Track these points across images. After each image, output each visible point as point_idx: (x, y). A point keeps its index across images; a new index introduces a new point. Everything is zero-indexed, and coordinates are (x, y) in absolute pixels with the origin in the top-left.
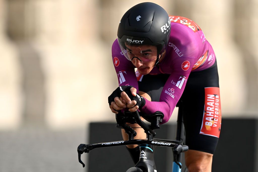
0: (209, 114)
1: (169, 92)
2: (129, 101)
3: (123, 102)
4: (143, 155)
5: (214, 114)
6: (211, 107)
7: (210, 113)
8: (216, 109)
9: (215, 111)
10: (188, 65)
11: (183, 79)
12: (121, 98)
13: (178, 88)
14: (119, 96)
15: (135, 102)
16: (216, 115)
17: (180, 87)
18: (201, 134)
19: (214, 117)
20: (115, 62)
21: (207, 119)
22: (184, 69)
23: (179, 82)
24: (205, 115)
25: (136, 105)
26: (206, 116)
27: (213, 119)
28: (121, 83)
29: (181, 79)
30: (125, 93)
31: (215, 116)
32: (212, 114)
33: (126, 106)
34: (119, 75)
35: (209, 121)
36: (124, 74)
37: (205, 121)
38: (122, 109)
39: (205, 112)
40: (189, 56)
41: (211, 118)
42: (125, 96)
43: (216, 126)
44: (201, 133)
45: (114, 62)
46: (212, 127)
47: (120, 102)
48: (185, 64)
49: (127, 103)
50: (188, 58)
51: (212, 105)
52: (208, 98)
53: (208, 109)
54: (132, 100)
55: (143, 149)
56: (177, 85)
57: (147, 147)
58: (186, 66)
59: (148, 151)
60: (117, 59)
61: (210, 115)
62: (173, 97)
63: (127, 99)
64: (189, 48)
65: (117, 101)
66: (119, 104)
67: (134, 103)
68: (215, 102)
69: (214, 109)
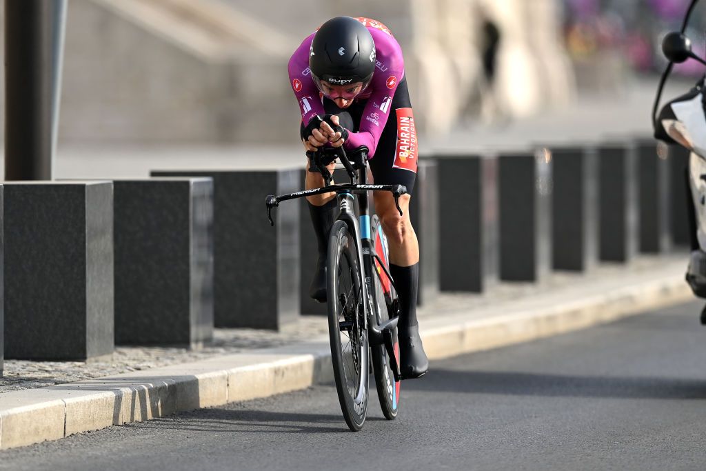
0: (403, 141)
1: (373, 118)
2: (331, 132)
3: (323, 135)
4: (345, 204)
5: (410, 142)
6: (406, 132)
7: (405, 140)
8: (412, 136)
9: (411, 138)
10: (395, 81)
11: (389, 100)
12: (321, 130)
13: (382, 112)
14: (318, 127)
15: (340, 134)
16: (413, 143)
17: (385, 111)
18: (395, 168)
19: (409, 145)
20: (295, 86)
21: (401, 148)
22: (389, 86)
23: (383, 104)
24: (399, 143)
25: (341, 137)
26: (400, 145)
27: (409, 149)
28: (306, 112)
29: (386, 101)
30: (325, 123)
31: (412, 145)
32: (407, 142)
33: (328, 139)
34: (302, 102)
35: (404, 151)
36: (309, 100)
37: (399, 150)
38: (322, 144)
39: (399, 139)
40: (394, 70)
41: (406, 147)
42: (327, 126)
43: (413, 157)
44: (394, 166)
45: (293, 85)
46: (408, 158)
47: (321, 135)
48: (390, 81)
49: (329, 137)
50: (394, 72)
51: (406, 130)
52: (401, 121)
53: (402, 136)
54: (336, 131)
55: (345, 197)
56: (381, 109)
57: (348, 194)
58: (392, 83)
59: (350, 198)
60: (298, 82)
61: (405, 143)
62: (377, 124)
63: (329, 130)
64: (393, 60)
65: (316, 134)
66: (320, 137)
67: (338, 136)
68: (410, 127)
69: (410, 136)
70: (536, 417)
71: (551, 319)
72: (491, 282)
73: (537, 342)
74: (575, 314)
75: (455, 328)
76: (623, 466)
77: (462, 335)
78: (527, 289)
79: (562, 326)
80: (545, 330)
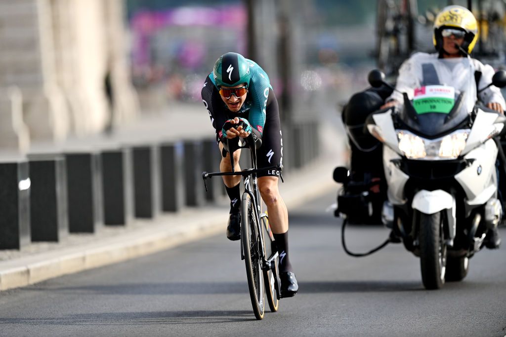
70: (131, 306)
71: (136, 247)
72: (99, 226)
73: (128, 261)
74: (150, 244)
75: (79, 255)
76: (185, 333)
77: (84, 259)
78: (120, 230)
79: (143, 251)
80: (132, 254)
